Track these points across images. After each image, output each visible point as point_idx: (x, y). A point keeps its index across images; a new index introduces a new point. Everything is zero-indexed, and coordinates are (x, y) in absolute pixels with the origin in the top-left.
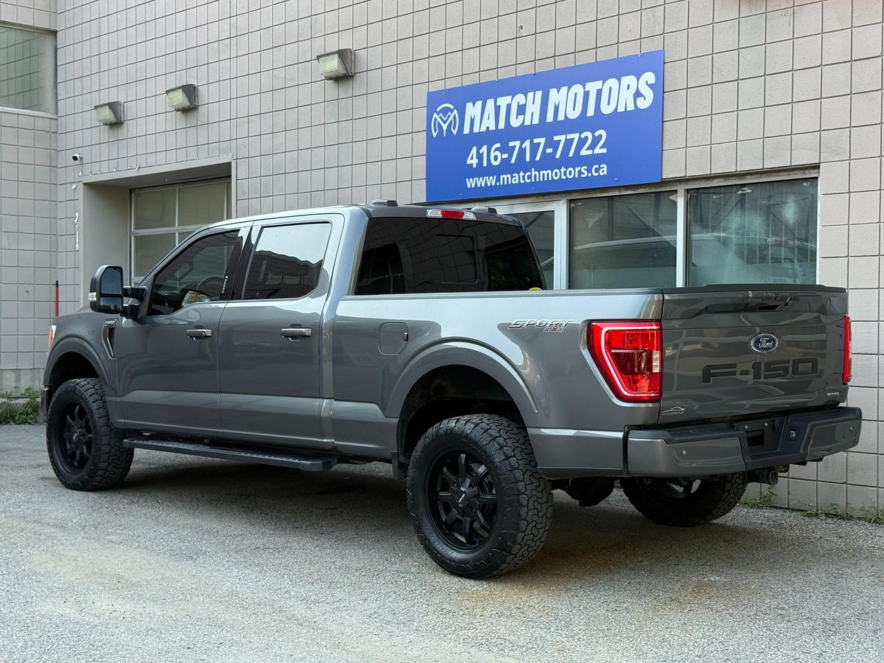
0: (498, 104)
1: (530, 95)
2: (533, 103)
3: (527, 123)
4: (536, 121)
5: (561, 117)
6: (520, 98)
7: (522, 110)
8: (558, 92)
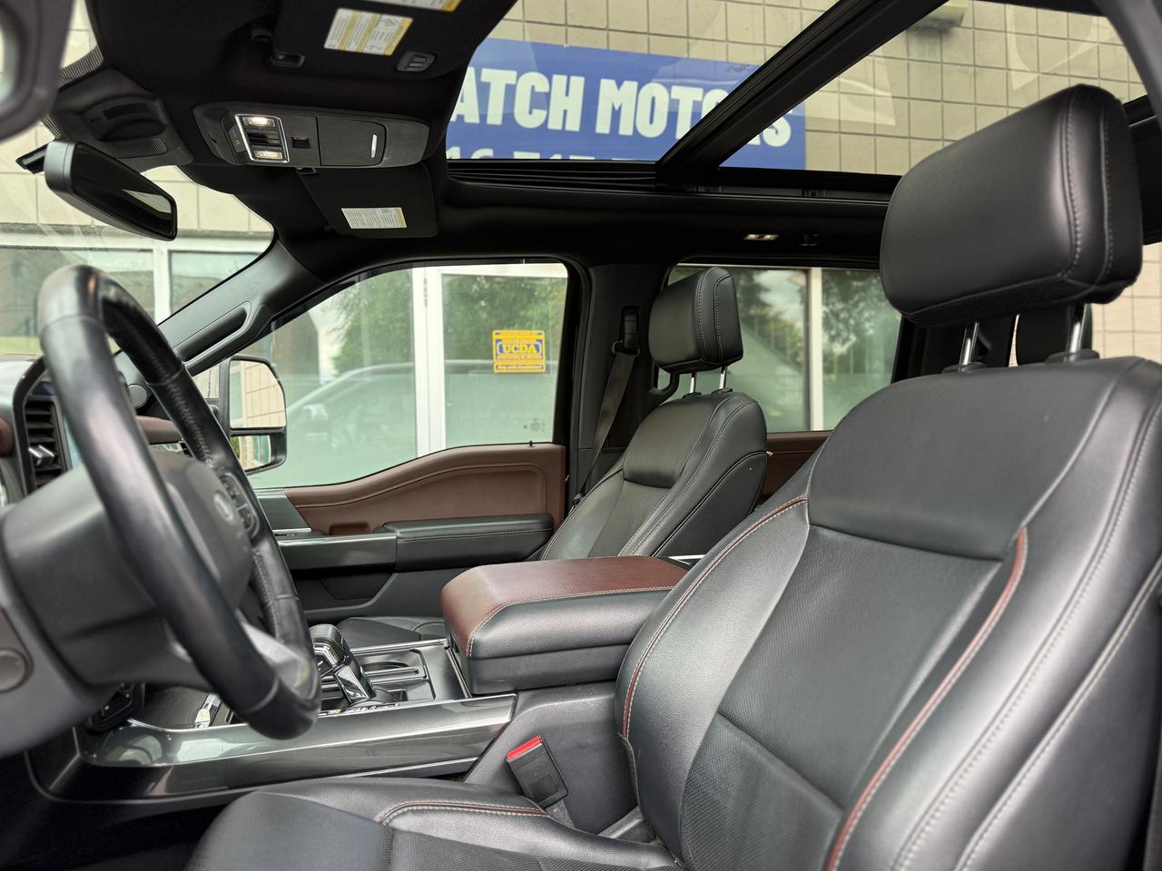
0: (484, 78)
1: (559, 80)
2: (567, 94)
3: (552, 125)
4: (574, 125)
5: (625, 129)
6: (535, 80)
7: (541, 101)
8: (619, 85)
